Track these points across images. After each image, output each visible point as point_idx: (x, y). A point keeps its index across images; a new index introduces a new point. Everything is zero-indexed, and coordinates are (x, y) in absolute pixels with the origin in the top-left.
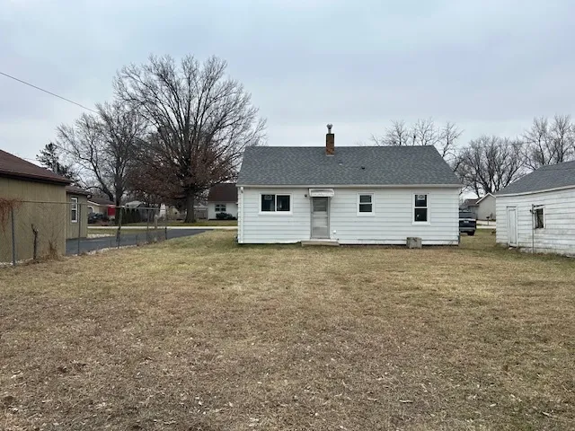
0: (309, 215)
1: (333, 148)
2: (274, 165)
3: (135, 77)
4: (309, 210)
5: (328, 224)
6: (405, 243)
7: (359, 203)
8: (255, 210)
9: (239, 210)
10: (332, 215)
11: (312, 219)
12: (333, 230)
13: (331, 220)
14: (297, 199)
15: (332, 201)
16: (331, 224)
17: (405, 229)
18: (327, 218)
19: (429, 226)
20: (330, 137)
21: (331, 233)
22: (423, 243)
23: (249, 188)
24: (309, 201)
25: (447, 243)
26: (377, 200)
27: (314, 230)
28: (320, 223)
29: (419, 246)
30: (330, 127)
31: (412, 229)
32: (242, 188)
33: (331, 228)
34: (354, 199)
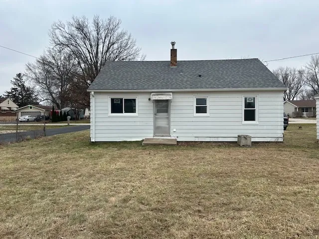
0: (152, 116)
1: (176, 61)
2: (126, 74)
3: (62, 29)
4: (152, 112)
5: (169, 124)
6: (236, 140)
7: (195, 105)
8: (106, 112)
9: (91, 112)
10: (172, 116)
11: (155, 119)
12: (173, 129)
13: (172, 119)
14: (142, 103)
15: (172, 104)
16: (172, 124)
17: (236, 127)
18: (168, 118)
19: (257, 125)
20: (174, 52)
21: (171, 131)
22: (253, 140)
23: (100, 93)
24: (152, 104)
25: (273, 140)
26: (212, 102)
27: (157, 129)
28: (162, 123)
29: (249, 143)
30: (173, 44)
31: (242, 127)
32: (93, 93)
33: (172, 127)
34: (191, 102)
